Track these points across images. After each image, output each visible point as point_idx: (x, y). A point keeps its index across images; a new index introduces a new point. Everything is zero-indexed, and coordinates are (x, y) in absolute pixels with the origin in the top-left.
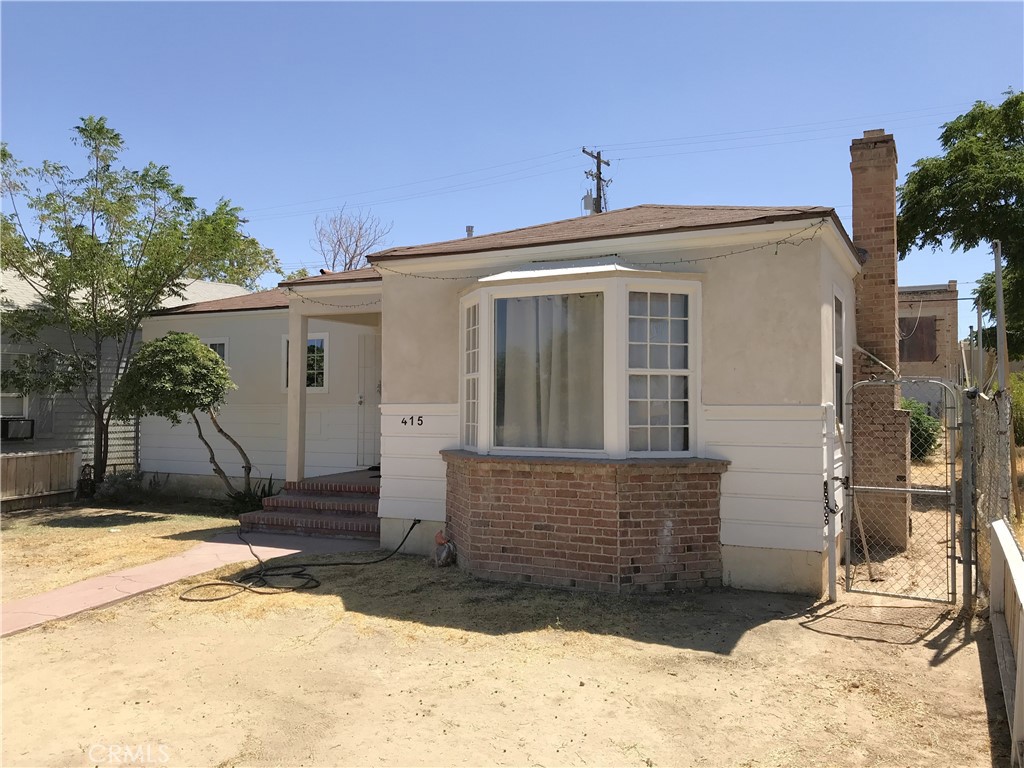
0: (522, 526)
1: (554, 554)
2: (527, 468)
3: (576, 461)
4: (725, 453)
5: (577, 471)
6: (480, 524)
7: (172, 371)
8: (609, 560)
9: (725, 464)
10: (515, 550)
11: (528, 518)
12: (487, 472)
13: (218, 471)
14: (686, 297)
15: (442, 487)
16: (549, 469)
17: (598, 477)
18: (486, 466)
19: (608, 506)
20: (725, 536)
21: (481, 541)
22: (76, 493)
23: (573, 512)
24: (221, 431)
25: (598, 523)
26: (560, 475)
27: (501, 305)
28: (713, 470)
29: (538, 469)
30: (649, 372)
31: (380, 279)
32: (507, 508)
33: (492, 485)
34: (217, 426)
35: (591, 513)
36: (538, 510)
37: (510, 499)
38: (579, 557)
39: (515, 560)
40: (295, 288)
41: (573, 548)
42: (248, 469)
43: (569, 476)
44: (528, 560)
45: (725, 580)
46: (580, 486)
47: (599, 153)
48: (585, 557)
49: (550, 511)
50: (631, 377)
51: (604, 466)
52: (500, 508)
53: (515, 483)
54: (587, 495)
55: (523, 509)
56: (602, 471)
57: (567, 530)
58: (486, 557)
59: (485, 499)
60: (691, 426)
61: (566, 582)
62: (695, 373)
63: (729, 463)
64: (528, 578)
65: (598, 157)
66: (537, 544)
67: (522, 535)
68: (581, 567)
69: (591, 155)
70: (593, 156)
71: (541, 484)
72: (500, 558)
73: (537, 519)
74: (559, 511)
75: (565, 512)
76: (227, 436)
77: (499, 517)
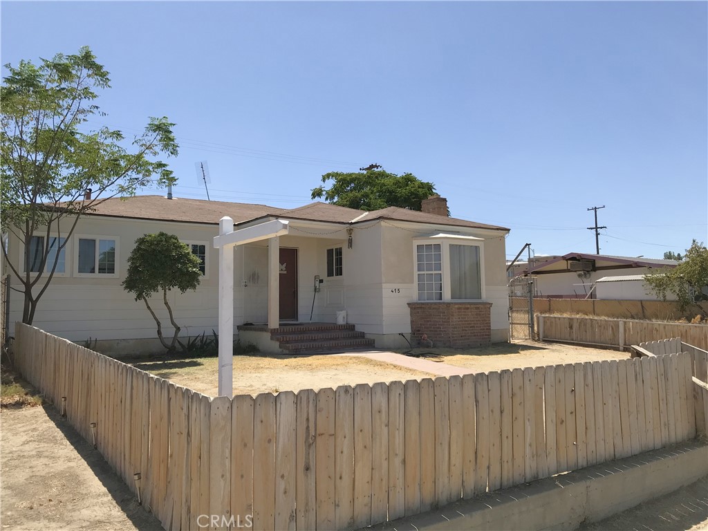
0: (467, 327)
1: (475, 336)
2: (469, 306)
6: (455, 328)
13: (159, 332)
17: (486, 308)
25: (486, 323)
32: (462, 321)
34: (165, 300)
35: (485, 320)
36: (471, 321)
41: (480, 332)
42: (178, 329)
43: (478, 308)
46: (481, 311)
52: (459, 322)
54: (483, 314)
55: (466, 321)
57: (478, 327)
58: (456, 340)
59: (455, 318)
61: (479, 344)
64: (469, 345)
66: (471, 333)
67: (466, 330)
71: (471, 312)
72: (461, 340)
73: (471, 324)
76: (169, 308)
77: (460, 325)
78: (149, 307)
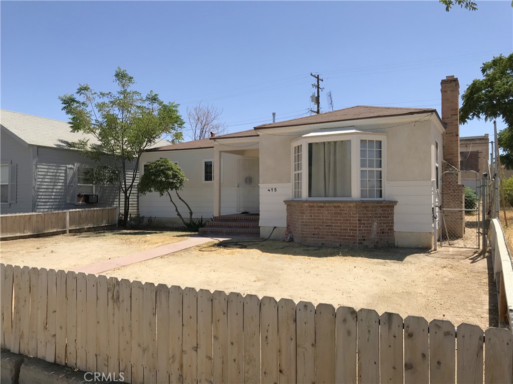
0: (321, 226)
1: (333, 235)
2: (322, 205)
3: (341, 202)
4: (395, 199)
5: (342, 205)
6: (304, 225)
7: (164, 173)
8: (354, 236)
9: (396, 202)
10: (318, 234)
11: (323, 222)
12: (307, 206)
13: (179, 215)
14: (381, 142)
15: (285, 214)
16: (331, 205)
17: (350, 207)
18: (306, 204)
19: (354, 217)
20: (396, 228)
21: (304, 231)
22: (117, 225)
23: (341, 220)
24: (180, 198)
25: (350, 224)
26: (335, 207)
27: (310, 145)
28: (391, 205)
29: (327, 205)
30: (368, 169)
31: (258, 135)
32: (315, 219)
33: (309, 211)
34: (179, 196)
35: (347, 220)
36: (326, 220)
37: (316, 216)
38: (342, 236)
39: (318, 238)
40: (216, 140)
41: (341, 232)
42: (191, 213)
43: (339, 207)
44: (323, 238)
45: (396, 244)
46: (343, 210)
47: (318, 76)
48: (345, 236)
49: (332, 220)
50: (361, 171)
51: (352, 203)
52: (311, 219)
53: (317, 210)
54: (346, 214)
55: (321, 219)
56: (352, 205)
57: (338, 226)
58: (307, 237)
59: (306, 216)
60: (383, 189)
61: (338, 245)
62: (384, 169)
63: (397, 202)
64: (323, 244)
65: (318, 77)
66: (326, 232)
67: (321, 229)
68: (344, 239)
69: (315, 76)
70: (316, 77)
71: (328, 210)
72: (312, 237)
73: (327, 223)
74: (335, 220)
75: (337, 220)
76: (183, 201)
77: (311, 222)
78: (171, 200)
